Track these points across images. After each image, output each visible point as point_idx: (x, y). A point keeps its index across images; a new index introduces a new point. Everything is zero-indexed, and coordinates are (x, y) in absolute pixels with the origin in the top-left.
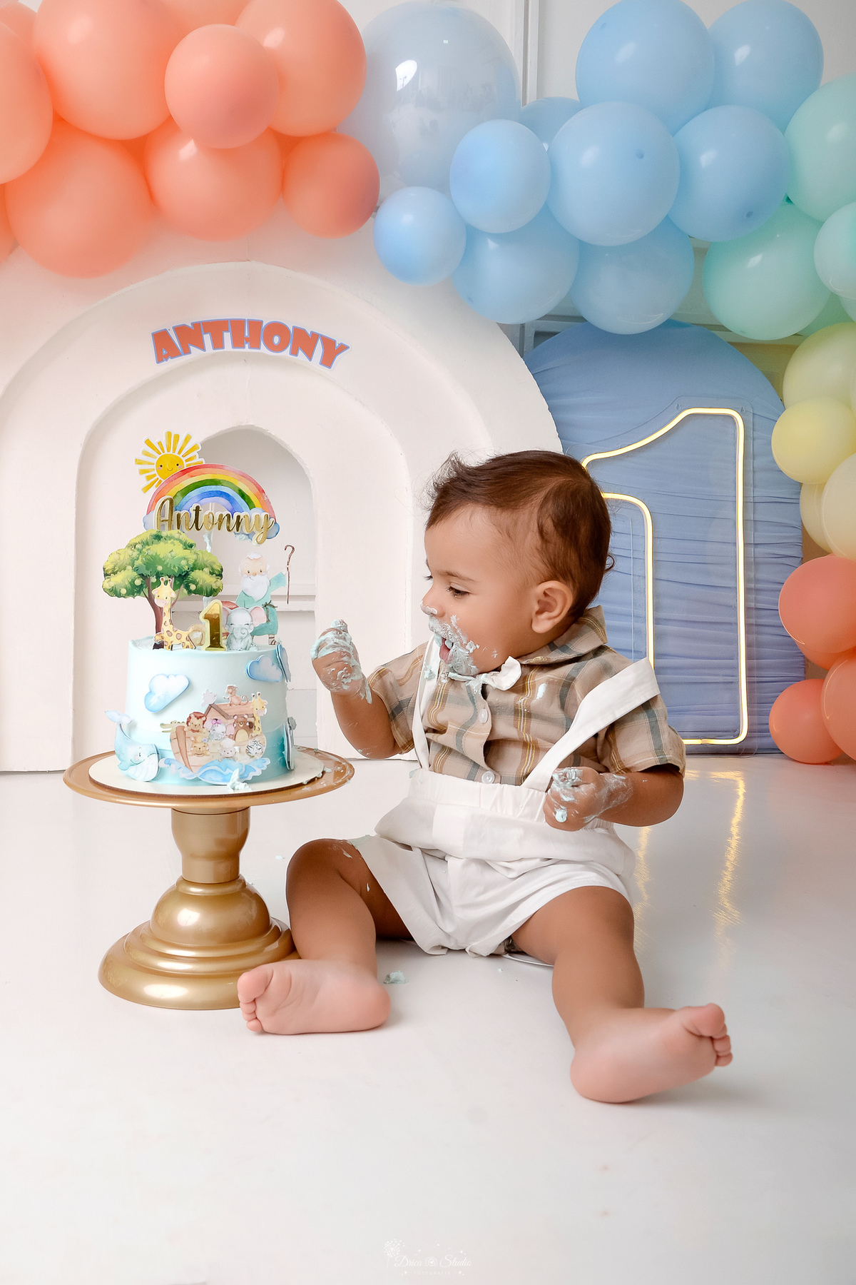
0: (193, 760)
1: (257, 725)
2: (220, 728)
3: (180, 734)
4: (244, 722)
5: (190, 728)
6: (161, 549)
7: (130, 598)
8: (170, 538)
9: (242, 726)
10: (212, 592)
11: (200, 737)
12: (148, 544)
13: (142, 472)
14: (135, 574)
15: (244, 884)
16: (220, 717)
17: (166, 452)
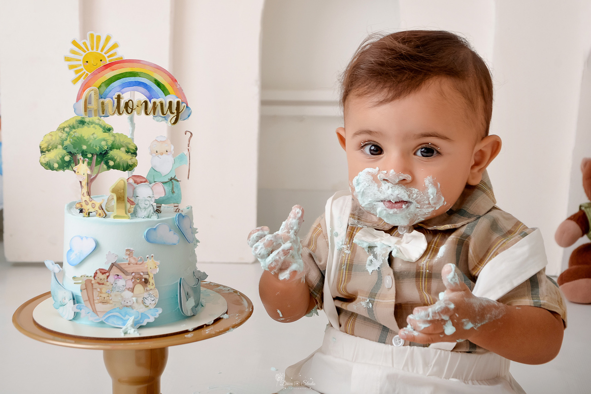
0: (99, 307)
1: (151, 281)
2: (121, 282)
3: (88, 285)
4: (141, 278)
5: (97, 281)
6: (85, 132)
7: (61, 171)
8: (92, 123)
9: (138, 281)
10: (128, 167)
11: (104, 289)
12: (74, 128)
13: (71, 67)
14: (65, 152)
16: (120, 274)
17: (90, 51)
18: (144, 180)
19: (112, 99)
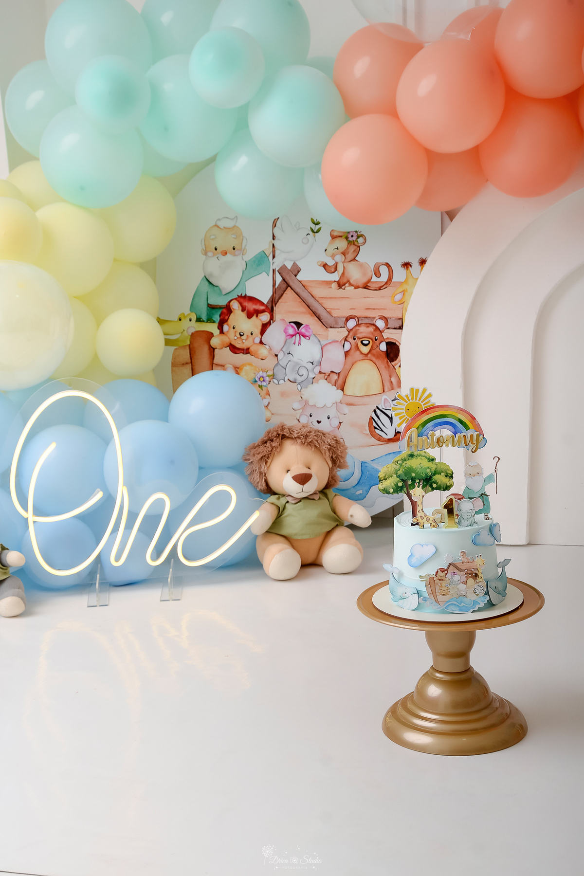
0: (440, 598)
1: (480, 575)
2: (457, 578)
3: (432, 582)
4: (472, 573)
5: (438, 578)
6: (414, 463)
7: (395, 495)
8: (419, 456)
9: (470, 576)
10: (447, 488)
11: (444, 584)
12: (406, 460)
14: (398, 479)
16: (456, 571)
17: (411, 401)
18: (462, 497)
19: (427, 436)
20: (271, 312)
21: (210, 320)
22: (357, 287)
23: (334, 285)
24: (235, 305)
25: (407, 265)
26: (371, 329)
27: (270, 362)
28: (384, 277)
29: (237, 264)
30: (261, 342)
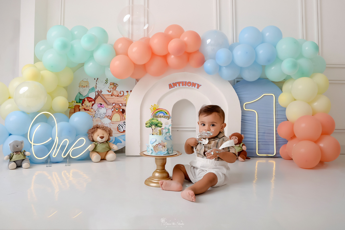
0: (156, 151)
1: (166, 146)
2: (160, 147)
3: (154, 147)
4: (164, 146)
5: (156, 146)
6: (153, 121)
7: (149, 128)
8: (155, 119)
10: (161, 127)
11: (157, 148)
12: (151, 120)
13: (151, 110)
14: (150, 124)
15: (166, 170)
16: (160, 145)
17: (154, 107)
18: (164, 129)
19: (158, 115)
20: (95, 101)
21: (80, 102)
22: (115, 96)
23: (110, 95)
24: (86, 99)
25: (127, 92)
26: (119, 106)
27: (94, 113)
28: (122, 94)
29: (87, 90)
30: (92, 108)
